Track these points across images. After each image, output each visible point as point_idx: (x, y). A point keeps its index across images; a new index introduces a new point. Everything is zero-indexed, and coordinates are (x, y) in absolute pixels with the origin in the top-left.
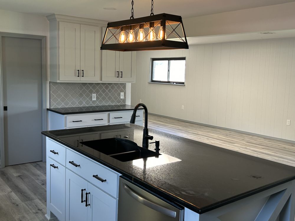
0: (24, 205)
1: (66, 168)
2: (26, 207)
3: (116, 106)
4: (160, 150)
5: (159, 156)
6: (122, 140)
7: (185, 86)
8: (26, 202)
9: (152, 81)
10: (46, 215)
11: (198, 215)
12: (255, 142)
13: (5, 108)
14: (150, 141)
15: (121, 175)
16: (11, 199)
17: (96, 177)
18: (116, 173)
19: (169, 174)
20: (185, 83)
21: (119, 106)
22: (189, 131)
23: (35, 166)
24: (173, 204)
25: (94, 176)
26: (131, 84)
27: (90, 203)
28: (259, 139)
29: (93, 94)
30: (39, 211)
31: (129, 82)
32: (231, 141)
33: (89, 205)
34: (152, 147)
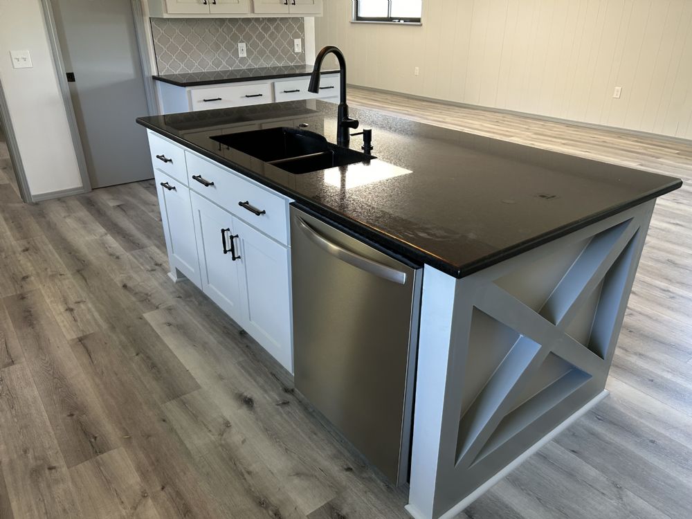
0: (131, 257)
1: (190, 189)
2: (135, 260)
3: (286, 67)
4: (372, 148)
5: (372, 161)
6: (296, 132)
7: (421, 25)
8: (133, 252)
9: (358, 18)
10: (169, 274)
11: (454, 279)
12: (549, 133)
13: (71, 77)
14: (352, 131)
15: (292, 201)
16: (106, 248)
17: (245, 205)
18: (283, 198)
19: (391, 196)
20: (422, 20)
21: (292, 68)
22: (429, 117)
23: (147, 188)
24: (399, 257)
25: (241, 204)
26: (313, 18)
27: (239, 255)
28: (558, 128)
29: (239, 44)
30: (157, 267)
31: (310, 15)
32: (507, 133)
33: (239, 257)
34: (356, 144)
